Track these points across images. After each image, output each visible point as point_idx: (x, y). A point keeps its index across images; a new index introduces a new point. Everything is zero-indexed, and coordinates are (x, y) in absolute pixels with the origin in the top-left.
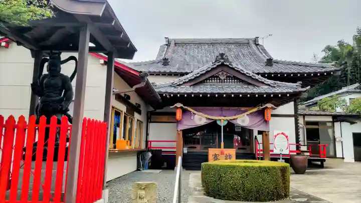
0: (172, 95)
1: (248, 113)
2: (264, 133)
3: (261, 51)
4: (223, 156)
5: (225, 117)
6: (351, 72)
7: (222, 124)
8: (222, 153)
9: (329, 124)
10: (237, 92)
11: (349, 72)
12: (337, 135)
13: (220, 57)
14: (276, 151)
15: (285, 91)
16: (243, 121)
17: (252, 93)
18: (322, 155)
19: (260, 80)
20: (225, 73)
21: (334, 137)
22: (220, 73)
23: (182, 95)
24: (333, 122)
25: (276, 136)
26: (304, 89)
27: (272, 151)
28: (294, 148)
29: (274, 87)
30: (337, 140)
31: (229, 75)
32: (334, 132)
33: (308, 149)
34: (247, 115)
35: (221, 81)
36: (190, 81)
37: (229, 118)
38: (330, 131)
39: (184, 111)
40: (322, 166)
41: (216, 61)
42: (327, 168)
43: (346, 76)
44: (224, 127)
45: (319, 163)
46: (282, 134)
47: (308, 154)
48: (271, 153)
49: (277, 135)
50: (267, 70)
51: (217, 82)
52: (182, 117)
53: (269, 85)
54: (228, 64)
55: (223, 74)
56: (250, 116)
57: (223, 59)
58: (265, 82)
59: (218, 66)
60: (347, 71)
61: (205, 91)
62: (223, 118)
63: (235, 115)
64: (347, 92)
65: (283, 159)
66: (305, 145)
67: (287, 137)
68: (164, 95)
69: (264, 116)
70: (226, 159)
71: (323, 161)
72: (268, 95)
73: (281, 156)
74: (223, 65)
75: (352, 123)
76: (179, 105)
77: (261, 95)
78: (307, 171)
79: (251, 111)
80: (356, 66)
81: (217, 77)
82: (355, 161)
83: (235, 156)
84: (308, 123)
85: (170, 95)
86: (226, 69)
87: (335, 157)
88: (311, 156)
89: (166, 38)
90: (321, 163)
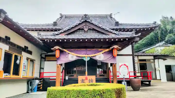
0: (51, 41)
1: (103, 52)
2: (113, 65)
3: (113, 20)
4: (88, 81)
5: (88, 55)
6: (160, 37)
7: (87, 59)
8: (86, 79)
9: (152, 61)
10: (94, 38)
11: (159, 37)
12: (157, 67)
13: (84, 17)
14: (121, 77)
15: (125, 37)
16: (100, 57)
17: (104, 38)
18: (150, 78)
19: (110, 31)
20: (87, 27)
21: (155, 67)
22: (85, 27)
23: (58, 40)
24: (154, 59)
25: (120, 66)
26: (137, 35)
27: (118, 76)
28: (132, 74)
29: (119, 35)
30: (157, 69)
31: (90, 28)
32: (155, 65)
33: (141, 75)
34: (102, 53)
35: (85, 32)
36: (65, 32)
37: (90, 56)
38: (153, 64)
39: (61, 52)
40: (149, 85)
41: (82, 20)
42: (153, 86)
43: (158, 39)
44: (87, 61)
45: (148, 83)
46: (125, 65)
47: (141, 78)
48: (118, 78)
49: (122, 65)
50: (115, 28)
51: (83, 33)
52: (60, 56)
53: (115, 34)
54: (89, 21)
55: (86, 27)
56: (104, 54)
57: (86, 18)
58: (113, 32)
59: (83, 22)
60: (158, 36)
61: (73, 38)
62: (87, 55)
63: (95, 54)
64: (159, 46)
65: (125, 81)
66: (139, 73)
67: (127, 67)
68: (46, 40)
69: (113, 54)
70: (89, 82)
71: (150, 82)
72: (115, 39)
73: (124, 79)
74: (86, 21)
75: (164, 60)
76: (57, 47)
77: (110, 39)
78: (141, 88)
79: (105, 51)
80: (163, 34)
81: (83, 29)
82: (167, 81)
83: (95, 80)
84: (140, 60)
85: (50, 41)
86: (88, 24)
87: (156, 79)
88: (142, 79)
89: (60, 14)
90: (149, 83)
